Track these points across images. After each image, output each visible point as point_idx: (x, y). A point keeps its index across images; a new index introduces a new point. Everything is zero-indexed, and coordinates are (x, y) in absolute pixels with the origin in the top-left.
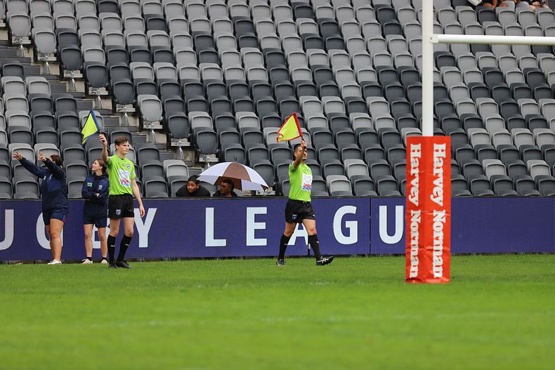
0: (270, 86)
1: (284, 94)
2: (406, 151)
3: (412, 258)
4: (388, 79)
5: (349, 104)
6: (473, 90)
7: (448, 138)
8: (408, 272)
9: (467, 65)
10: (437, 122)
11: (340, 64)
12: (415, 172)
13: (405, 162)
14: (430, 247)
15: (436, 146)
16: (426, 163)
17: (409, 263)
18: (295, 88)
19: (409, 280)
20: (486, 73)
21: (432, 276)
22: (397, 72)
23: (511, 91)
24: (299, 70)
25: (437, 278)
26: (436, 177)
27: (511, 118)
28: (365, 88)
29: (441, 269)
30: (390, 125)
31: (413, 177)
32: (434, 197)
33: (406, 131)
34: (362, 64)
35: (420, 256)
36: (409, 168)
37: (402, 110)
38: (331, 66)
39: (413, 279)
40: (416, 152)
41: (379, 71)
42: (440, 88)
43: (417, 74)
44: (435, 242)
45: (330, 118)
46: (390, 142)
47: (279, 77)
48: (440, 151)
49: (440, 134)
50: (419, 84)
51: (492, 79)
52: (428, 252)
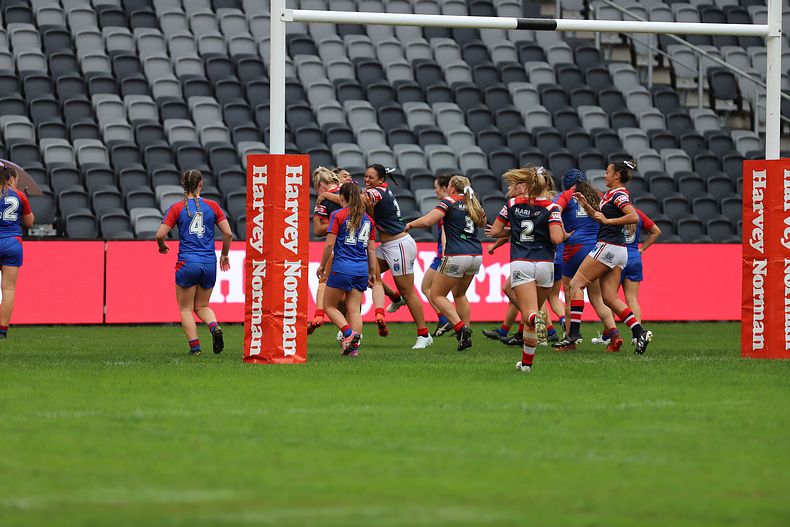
0: (50, 80)
1: (70, 92)
2: (245, 177)
3: (253, 328)
4: (221, 71)
5: (165, 107)
6: (341, 89)
7: (306, 158)
8: (247, 348)
9: (331, 53)
10: (291, 134)
11: (150, 49)
12: (259, 205)
13: (244, 190)
14: (280, 313)
15: (289, 169)
16: (274, 192)
17: (248, 335)
18: (86, 84)
19: (249, 359)
20: (359, 65)
21: (281, 354)
22: (232, 62)
23: (395, 92)
24: (92, 56)
25: (289, 356)
26: (289, 213)
27: (395, 130)
28: (187, 84)
29: (293, 344)
30: (222, 138)
31: (256, 212)
32: (286, 241)
33: (245, 147)
34: (183, 49)
35: (264, 325)
36: (251, 200)
37: (239, 117)
38: (138, 52)
39: (254, 357)
40: (260, 177)
41: (207, 60)
42: (294, 86)
43: (262, 66)
44: (287, 306)
45: (138, 127)
46: (222, 162)
47: (63, 67)
48: (294, 175)
49: (294, 151)
50: (265, 80)
51: (368, 73)
52: (276, 320)
